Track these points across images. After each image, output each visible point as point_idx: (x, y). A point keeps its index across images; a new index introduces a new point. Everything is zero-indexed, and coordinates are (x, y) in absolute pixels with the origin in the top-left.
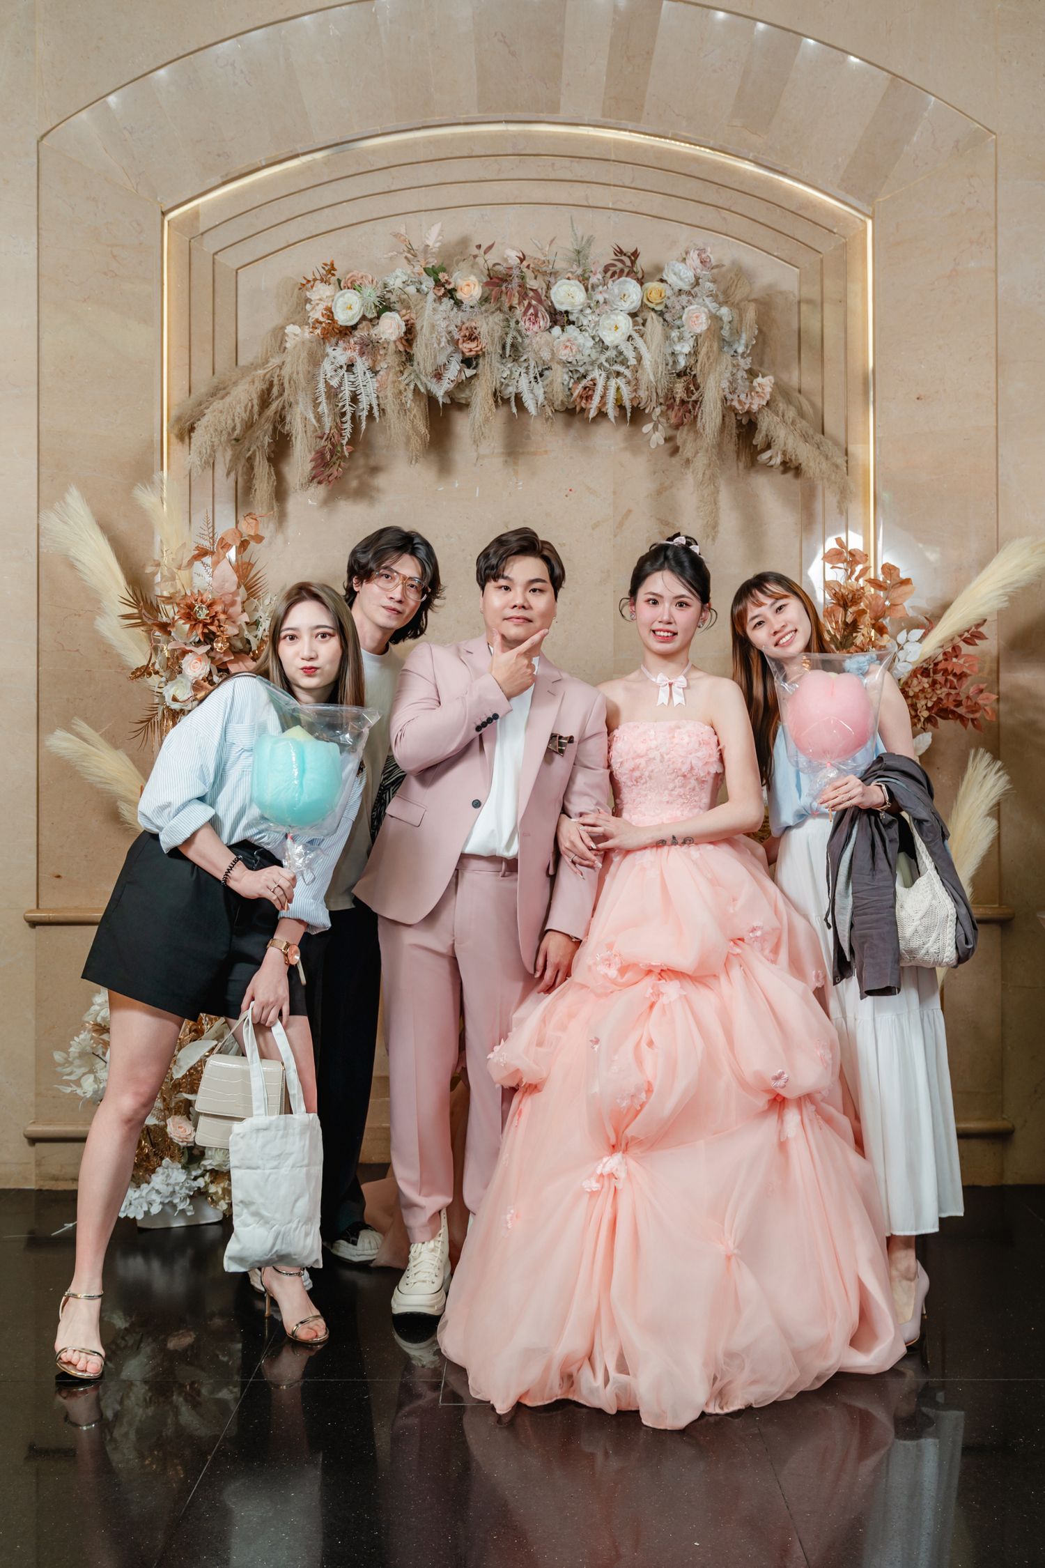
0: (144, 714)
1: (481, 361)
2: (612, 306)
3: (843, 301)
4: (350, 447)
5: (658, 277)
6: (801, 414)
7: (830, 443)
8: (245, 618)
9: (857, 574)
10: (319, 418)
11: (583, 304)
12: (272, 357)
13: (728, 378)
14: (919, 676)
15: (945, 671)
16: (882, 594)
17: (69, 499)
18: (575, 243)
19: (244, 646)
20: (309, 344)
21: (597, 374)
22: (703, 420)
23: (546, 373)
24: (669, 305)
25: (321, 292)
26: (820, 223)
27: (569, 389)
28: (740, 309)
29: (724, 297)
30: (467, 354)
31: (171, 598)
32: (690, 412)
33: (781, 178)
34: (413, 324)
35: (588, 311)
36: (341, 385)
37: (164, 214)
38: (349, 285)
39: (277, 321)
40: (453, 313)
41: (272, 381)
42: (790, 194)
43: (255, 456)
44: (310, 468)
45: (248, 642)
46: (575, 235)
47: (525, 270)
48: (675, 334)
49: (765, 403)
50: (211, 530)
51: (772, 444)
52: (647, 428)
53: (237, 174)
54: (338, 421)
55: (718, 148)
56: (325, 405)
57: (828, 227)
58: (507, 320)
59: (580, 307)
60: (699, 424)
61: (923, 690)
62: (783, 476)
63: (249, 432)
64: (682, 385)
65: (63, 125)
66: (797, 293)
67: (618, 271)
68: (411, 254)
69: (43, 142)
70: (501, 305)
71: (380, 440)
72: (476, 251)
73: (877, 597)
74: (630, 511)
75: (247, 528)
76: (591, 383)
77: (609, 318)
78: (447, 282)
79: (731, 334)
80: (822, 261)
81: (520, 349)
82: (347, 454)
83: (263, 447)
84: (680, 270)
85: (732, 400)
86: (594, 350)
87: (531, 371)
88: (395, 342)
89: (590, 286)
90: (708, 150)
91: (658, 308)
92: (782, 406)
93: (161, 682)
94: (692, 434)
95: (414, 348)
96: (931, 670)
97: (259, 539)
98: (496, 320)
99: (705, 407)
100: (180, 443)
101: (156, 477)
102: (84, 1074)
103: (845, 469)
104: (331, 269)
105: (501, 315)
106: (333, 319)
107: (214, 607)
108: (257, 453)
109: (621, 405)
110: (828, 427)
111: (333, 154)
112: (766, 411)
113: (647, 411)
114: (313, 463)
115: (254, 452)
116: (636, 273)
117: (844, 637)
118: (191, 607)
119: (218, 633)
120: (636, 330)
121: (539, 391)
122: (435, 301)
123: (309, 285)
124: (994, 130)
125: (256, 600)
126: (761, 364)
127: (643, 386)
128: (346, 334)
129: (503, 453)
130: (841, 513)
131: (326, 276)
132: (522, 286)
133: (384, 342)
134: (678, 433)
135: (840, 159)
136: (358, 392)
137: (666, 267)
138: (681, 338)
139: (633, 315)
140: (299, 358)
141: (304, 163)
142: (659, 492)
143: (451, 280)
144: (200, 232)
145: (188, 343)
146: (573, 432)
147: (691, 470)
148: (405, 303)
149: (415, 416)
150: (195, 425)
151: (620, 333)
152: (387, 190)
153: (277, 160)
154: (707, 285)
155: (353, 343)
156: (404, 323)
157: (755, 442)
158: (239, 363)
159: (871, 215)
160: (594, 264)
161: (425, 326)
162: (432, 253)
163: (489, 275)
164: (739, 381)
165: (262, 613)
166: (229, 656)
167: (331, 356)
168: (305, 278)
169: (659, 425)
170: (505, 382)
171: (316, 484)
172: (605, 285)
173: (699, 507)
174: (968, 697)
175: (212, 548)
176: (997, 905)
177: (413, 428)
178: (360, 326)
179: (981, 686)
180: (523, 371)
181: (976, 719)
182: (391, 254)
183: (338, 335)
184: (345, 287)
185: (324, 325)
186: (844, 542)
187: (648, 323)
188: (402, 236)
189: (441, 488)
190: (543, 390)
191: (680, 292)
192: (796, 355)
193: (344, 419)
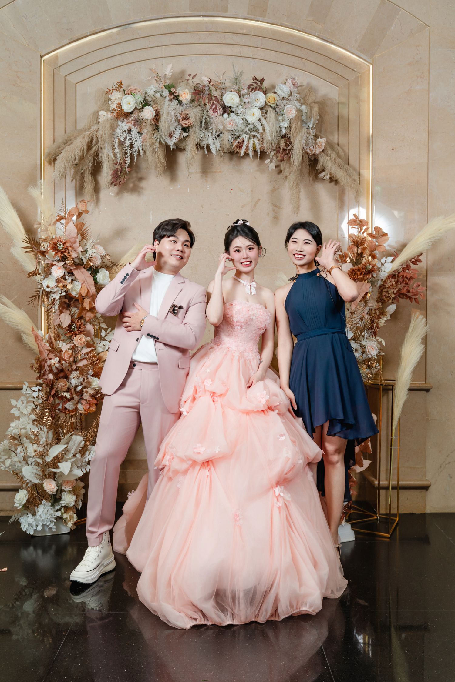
0: (33, 293)
1: (190, 129)
2: (251, 105)
3: (359, 100)
4: (129, 169)
5: (273, 91)
6: (339, 156)
7: (351, 169)
8: (80, 249)
9: (363, 231)
10: (115, 155)
11: (238, 103)
12: (93, 126)
13: (305, 139)
14: (391, 278)
15: (403, 276)
16: (374, 240)
18: (234, 75)
19: (80, 261)
20: (110, 121)
21: (244, 136)
22: (293, 158)
23: (221, 135)
24: (278, 104)
25: (116, 96)
26: (348, 66)
27: (231, 143)
28: (311, 107)
29: (303, 101)
30: (184, 126)
31: (46, 239)
32: (287, 155)
33: (330, 45)
34: (159, 112)
35: (240, 107)
36: (125, 140)
37: (41, 57)
38: (129, 93)
39: (96, 108)
40: (177, 107)
41: (93, 137)
42: (334, 52)
43: (85, 173)
44: (110, 178)
45: (82, 260)
46: (235, 71)
47: (211, 87)
48: (280, 118)
49: (322, 151)
50: (64, 208)
51: (325, 169)
52: (267, 161)
53: (76, 39)
54: (124, 156)
55: (302, 31)
56: (118, 149)
57: (352, 68)
58: (203, 110)
59: (237, 105)
60: (291, 160)
61: (392, 285)
62: (330, 184)
63: (82, 161)
64: (283, 142)
66: (337, 99)
67: (254, 88)
68: (158, 78)
70: (200, 103)
71: (143, 165)
72: (188, 78)
73: (372, 242)
74: (259, 200)
75: (81, 207)
76: (242, 140)
77: (250, 110)
78: (175, 92)
79: (307, 118)
80: (349, 84)
81: (209, 124)
82: (128, 172)
83: (89, 168)
84: (283, 88)
85: (307, 149)
86: (243, 125)
87: (214, 134)
88: (150, 120)
89: (241, 95)
90: (297, 31)
91: (273, 106)
92: (329, 152)
93: (42, 278)
94: (288, 165)
95: (160, 123)
96: (397, 276)
97: (87, 212)
98: (198, 110)
99: (294, 152)
100: (50, 166)
101: (38, 182)
102: (6, 459)
103: (358, 182)
104: (120, 85)
105: (200, 108)
106: (121, 109)
107: (66, 244)
108: (86, 171)
109: (255, 150)
110: (351, 162)
111: (121, 30)
112: (322, 154)
113: (267, 153)
114: (112, 176)
115: (85, 170)
116: (263, 89)
117: (357, 260)
118: (55, 244)
119: (68, 256)
120: (262, 116)
121: (218, 145)
122: (169, 101)
123: (110, 92)
124: (429, 25)
125: (85, 241)
126: (320, 132)
127: (266, 141)
128: (127, 116)
129: (200, 172)
130: (356, 202)
131: (118, 88)
132: (210, 94)
133: (145, 120)
134: (282, 163)
135: (358, 36)
136: (133, 143)
137: (277, 86)
138: (283, 120)
139: (261, 109)
140: (106, 127)
141: (108, 34)
142: (273, 191)
143: (177, 91)
144: (59, 66)
145: (53, 119)
146: (233, 162)
147: (288, 181)
148: (155, 102)
149: (160, 155)
151: (255, 117)
152: (146, 47)
153: (95, 32)
154: (296, 95)
155: (131, 120)
156: (155, 112)
157: (317, 168)
158: (77, 128)
159: (372, 63)
160: (243, 84)
161: (164, 113)
162: (168, 78)
163: (194, 89)
164: (310, 140)
165: (88, 247)
166: (73, 267)
167: (121, 126)
168: (108, 89)
169: (273, 160)
170: (202, 139)
171: (113, 186)
172: (248, 94)
173: (291, 199)
174: (413, 288)
175: (65, 216)
176: (424, 383)
177: (159, 160)
178: (134, 112)
179: (419, 283)
180: (210, 134)
181: (416, 298)
182: (149, 78)
183: (124, 116)
184: (127, 94)
185: (117, 111)
186: (357, 215)
187: (268, 113)
188: (154, 69)
189: (172, 188)
190: (219, 143)
191: (283, 98)
192: (337, 128)
193: (126, 156)
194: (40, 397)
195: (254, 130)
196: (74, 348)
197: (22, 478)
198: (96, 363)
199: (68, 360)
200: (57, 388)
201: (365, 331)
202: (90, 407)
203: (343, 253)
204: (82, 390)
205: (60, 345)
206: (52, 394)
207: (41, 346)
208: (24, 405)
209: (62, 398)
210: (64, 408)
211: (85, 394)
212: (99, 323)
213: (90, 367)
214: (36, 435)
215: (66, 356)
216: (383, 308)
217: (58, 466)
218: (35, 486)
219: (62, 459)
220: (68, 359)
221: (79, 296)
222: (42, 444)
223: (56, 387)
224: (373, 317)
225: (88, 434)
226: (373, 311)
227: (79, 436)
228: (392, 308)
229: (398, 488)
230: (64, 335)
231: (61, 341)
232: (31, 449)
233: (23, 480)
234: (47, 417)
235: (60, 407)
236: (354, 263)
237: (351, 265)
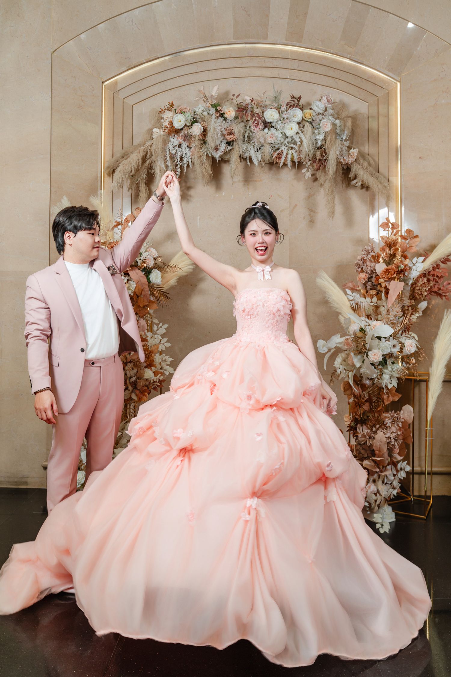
1: (234, 143)
2: (290, 120)
3: (387, 116)
5: (309, 107)
6: (370, 165)
7: (382, 177)
9: (394, 233)
10: (166, 167)
11: (278, 119)
12: (147, 142)
13: (339, 150)
15: (433, 275)
16: (406, 241)
17: (63, 201)
18: (274, 94)
20: (163, 137)
21: (283, 148)
22: (329, 168)
23: (262, 148)
24: (314, 119)
25: (168, 115)
26: (377, 84)
27: (271, 154)
28: (344, 121)
29: (337, 116)
30: (229, 140)
32: (323, 164)
33: (361, 66)
34: (206, 128)
35: (280, 122)
36: (176, 153)
37: (103, 83)
38: (180, 112)
39: (150, 126)
40: (223, 124)
41: (147, 152)
42: (364, 72)
45: (137, 262)
46: (275, 90)
47: (253, 105)
48: (316, 131)
49: (354, 160)
50: (121, 215)
51: (357, 178)
52: (304, 170)
53: (133, 66)
54: (175, 168)
55: (335, 53)
56: (169, 161)
57: (381, 86)
58: (246, 126)
59: (276, 121)
60: (327, 169)
61: (424, 284)
62: (361, 190)
63: (137, 173)
64: (319, 153)
65: (62, 47)
66: (367, 113)
67: (292, 105)
68: (206, 99)
69: (54, 54)
70: (243, 120)
71: (191, 176)
72: (232, 97)
73: (404, 243)
74: (296, 205)
76: (281, 152)
77: (288, 125)
78: (221, 110)
79: (341, 131)
80: (378, 100)
81: (251, 138)
83: (143, 179)
84: (319, 105)
85: (341, 159)
86: (282, 138)
87: (256, 147)
88: (198, 135)
89: (281, 112)
90: (330, 54)
91: (309, 120)
92: (361, 161)
94: (323, 173)
95: (207, 138)
96: (427, 275)
98: (241, 126)
99: (329, 162)
100: (109, 177)
101: (99, 192)
103: (388, 188)
104: (172, 105)
105: (243, 124)
106: (173, 126)
108: (141, 182)
109: (294, 161)
110: (381, 170)
111: (173, 57)
112: (355, 163)
113: (304, 163)
115: (140, 181)
116: (300, 106)
117: (389, 260)
120: (300, 130)
121: (260, 157)
122: (215, 118)
123: (163, 112)
126: (353, 144)
127: (303, 153)
128: (178, 132)
129: (243, 181)
131: (170, 108)
132: (252, 112)
133: (194, 135)
134: (317, 173)
135: (386, 57)
136: (183, 156)
137: (313, 103)
138: (319, 133)
139: (299, 123)
140: (159, 142)
141: (161, 61)
142: (309, 197)
143: (223, 110)
144: (118, 90)
145: (112, 136)
146: (272, 172)
147: (323, 188)
148: (203, 119)
149: (207, 166)
150: (115, 170)
151: (293, 131)
152: (195, 72)
153: (150, 60)
154: (330, 111)
155: (181, 136)
156: (203, 128)
157: (349, 176)
158: (133, 144)
159: (399, 80)
160: (283, 102)
161: (211, 129)
162: (214, 98)
163: (238, 107)
164: (344, 151)
167: (172, 141)
168: (161, 109)
169: (309, 169)
170: (245, 151)
172: (287, 111)
173: (326, 204)
174: (443, 286)
175: (122, 222)
177: (206, 171)
178: (184, 129)
179: (449, 282)
180: (252, 147)
181: (447, 296)
182: (197, 99)
183: (175, 133)
184: (178, 113)
185: (169, 128)
186: (388, 218)
187: (305, 127)
188: (202, 91)
189: (217, 196)
190: (260, 155)
191: (319, 114)
192: (367, 139)
193: (177, 168)
195: (292, 142)
198: (149, 356)
202: (143, 396)
203: (376, 253)
204: (136, 381)
211: (139, 385)
212: (151, 318)
216: (414, 305)
221: (134, 295)
226: (406, 308)
228: (423, 305)
229: (431, 474)
236: (387, 263)
237: (384, 264)
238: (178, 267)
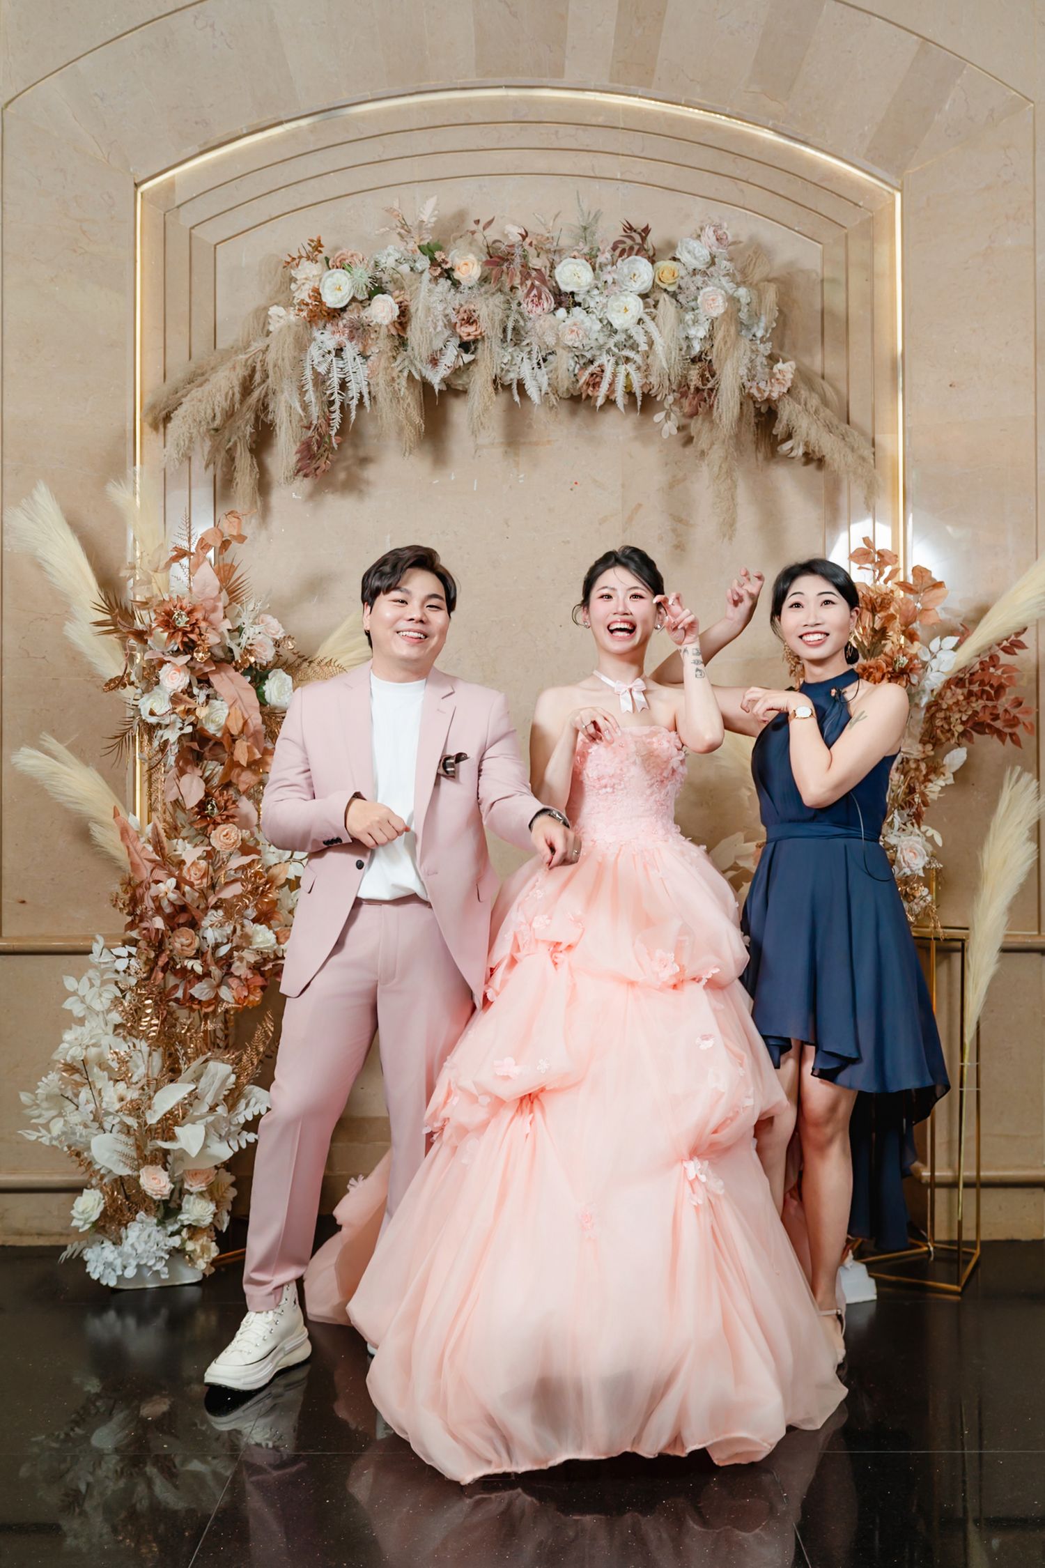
0: (117, 729)
1: (480, 345)
2: (621, 287)
4: (338, 438)
5: (671, 255)
6: (825, 402)
7: (856, 434)
8: (227, 625)
9: (885, 575)
10: (305, 407)
11: (590, 284)
12: (255, 340)
13: (746, 365)
14: (953, 687)
15: (982, 682)
16: (911, 597)
17: (37, 497)
18: (581, 219)
19: (226, 654)
20: (294, 328)
21: (605, 360)
22: (720, 410)
23: (550, 357)
24: (683, 286)
25: (308, 271)
26: (845, 195)
27: (575, 375)
28: (759, 290)
29: (742, 277)
30: (466, 339)
31: (146, 603)
32: (705, 401)
33: (803, 148)
34: (407, 306)
35: (596, 292)
36: (329, 372)
37: (137, 185)
38: (338, 264)
39: (261, 301)
40: (449, 296)
41: (255, 367)
42: (813, 165)
43: (236, 450)
44: (294, 461)
45: (231, 650)
46: (582, 210)
47: (527, 247)
48: (689, 317)
49: (785, 391)
50: (188, 531)
51: (793, 436)
52: (659, 417)
53: (215, 144)
54: (326, 410)
55: (735, 115)
56: (311, 393)
57: (855, 201)
58: (508, 302)
59: (587, 288)
60: (715, 414)
61: (957, 703)
62: (805, 468)
63: (230, 421)
64: (696, 371)
65: (29, 91)
66: (819, 271)
67: (627, 248)
68: (405, 230)
69: (8, 109)
70: (502, 286)
71: (370, 429)
72: (474, 227)
73: (908, 601)
74: (640, 505)
75: (229, 528)
76: (599, 369)
77: (618, 299)
78: (444, 261)
79: (750, 317)
80: (847, 236)
81: (522, 332)
82: (335, 446)
83: (245, 437)
84: (694, 248)
85: (751, 387)
86: (602, 334)
87: (534, 355)
88: (387, 326)
89: (597, 266)
90: (723, 117)
91: (671, 289)
92: (804, 393)
93: (136, 694)
94: (707, 424)
95: (409, 333)
96: (967, 681)
97: (241, 539)
98: (496, 302)
99: (722, 395)
100: (154, 433)
101: (130, 472)
102: (54, 1118)
103: (872, 461)
104: (318, 246)
105: (502, 296)
106: (320, 301)
107: (195, 614)
108: (238, 444)
109: (630, 392)
110: (854, 416)
111: (320, 121)
112: (787, 399)
113: (658, 399)
114: (299, 455)
115: (235, 444)
116: (647, 251)
117: (872, 644)
118: (169, 614)
119: (199, 643)
120: (647, 313)
121: (544, 381)
122: (430, 281)
123: (294, 263)
124: (1031, 98)
125: (238, 606)
126: (781, 347)
127: (655, 370)
128: (334, 316)
129: (502, 443)
130: (868, 509)
131: (312, 253)
132: (524, 265)
133: (375, 325)
134: (693, 422)
135: (866, 128)
136: (347, 380)
137: (679, 244)
138: (695, 322)
139: (644, 296)
140: (284, 343)
141: (288, 131)
142: (672, 485)
143: (449, 260)
144: (176, 204)
145: (163, 325)
146: (578, 420)
147: (706, 462)
148: (398, 283)
149: (409, 405)
151: (630, 316)
152: (377, 159)
153: (261, 127)
154: (724, 264)
155: (342, 326)
156: (397, 306)
157: (774, 432)
158: (218, 347)
159: (899, 187)
160: (602, 241)
161: (420, 308)
162: (427, 229)
163: (489, 253)
164: (759, 368)
165: (245, 620)
166: (210, 667)
167: (319, 341)
168: (290, 256)
169: (672, 415)
170: (506, 367)
171: (302, 478)
172: (613, 264)
173: (714, 504)
174: (1006, 710)
175: (190, 550)
176: (1036, 933)
177: (407, 418)
178: (350, 308)
179: (1021, 699)
180: (526, 356)
181: (1015, 734)
182: (383, 230)
183: (326, 318)
184: (333, 266)
185: (311, 307)
186: (871, 539)
187: (660, 305)
188: (395, 210)
189: (437, 481)
190: (546, 377)
191: (695, 272)
192: (820, 337)
193: (332, 409)
194: (132, 971)
196: (210, 855)
197: (90, 1163)
198: (263, 891)
199: (198, 885)
200: (171, 951)
201: (896, 812)
202: (249, 993)
204: (229, 955)
205: (179, 848)
206: (161, 963)
207: (135, 850)
208: (95, 989)
209: (184, 973)
210: (188, 997)
211: (237, 964)
213: (249, 899)
214: (122, 1062)
215: (192, 874)
216: (933, 757)
217: (174, 1133)
218: (120, 1181)
219: (183, 1118)
220: (199, 882)
221: (223, 734)
222: (137, 1083)
223: (171, 947)
224: (911, 778)
225: (245, 1057)
226: (913, 765)
227: (223, 1062)
228: (956, 757)
229: (978, 1185)
230: (188, 827)
231: (181, 840)
232: (112, 1094)
233: (91, 1170)
234: (148, 1019)
235: (179, 994)
236: (866, 652)
238: (336, 664)
